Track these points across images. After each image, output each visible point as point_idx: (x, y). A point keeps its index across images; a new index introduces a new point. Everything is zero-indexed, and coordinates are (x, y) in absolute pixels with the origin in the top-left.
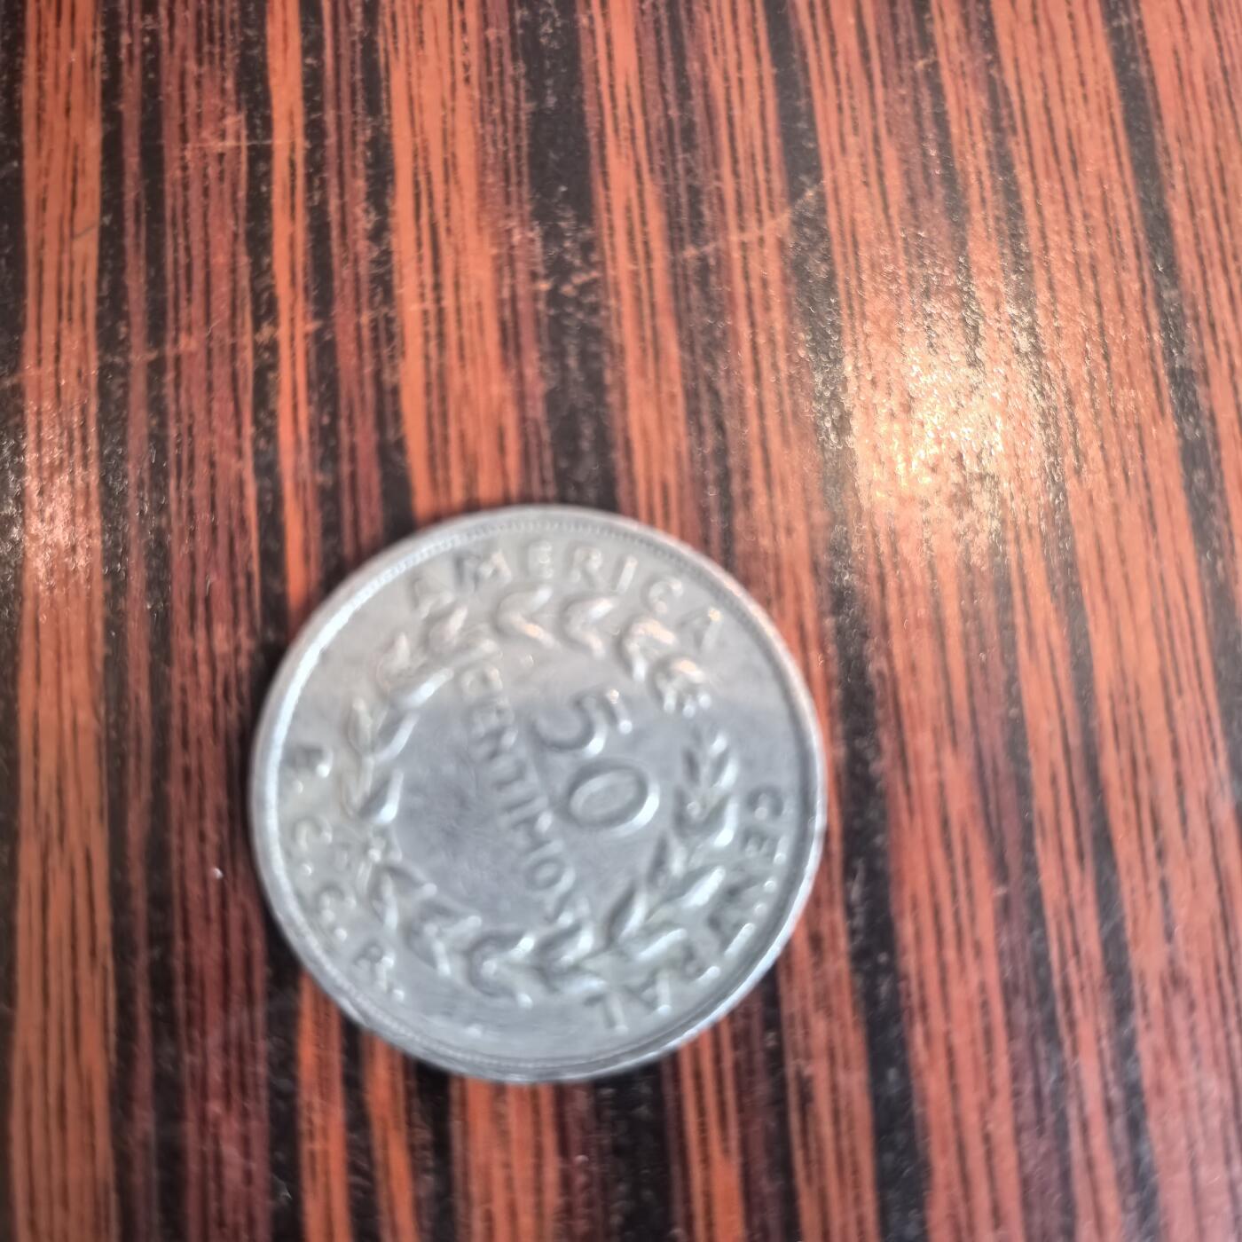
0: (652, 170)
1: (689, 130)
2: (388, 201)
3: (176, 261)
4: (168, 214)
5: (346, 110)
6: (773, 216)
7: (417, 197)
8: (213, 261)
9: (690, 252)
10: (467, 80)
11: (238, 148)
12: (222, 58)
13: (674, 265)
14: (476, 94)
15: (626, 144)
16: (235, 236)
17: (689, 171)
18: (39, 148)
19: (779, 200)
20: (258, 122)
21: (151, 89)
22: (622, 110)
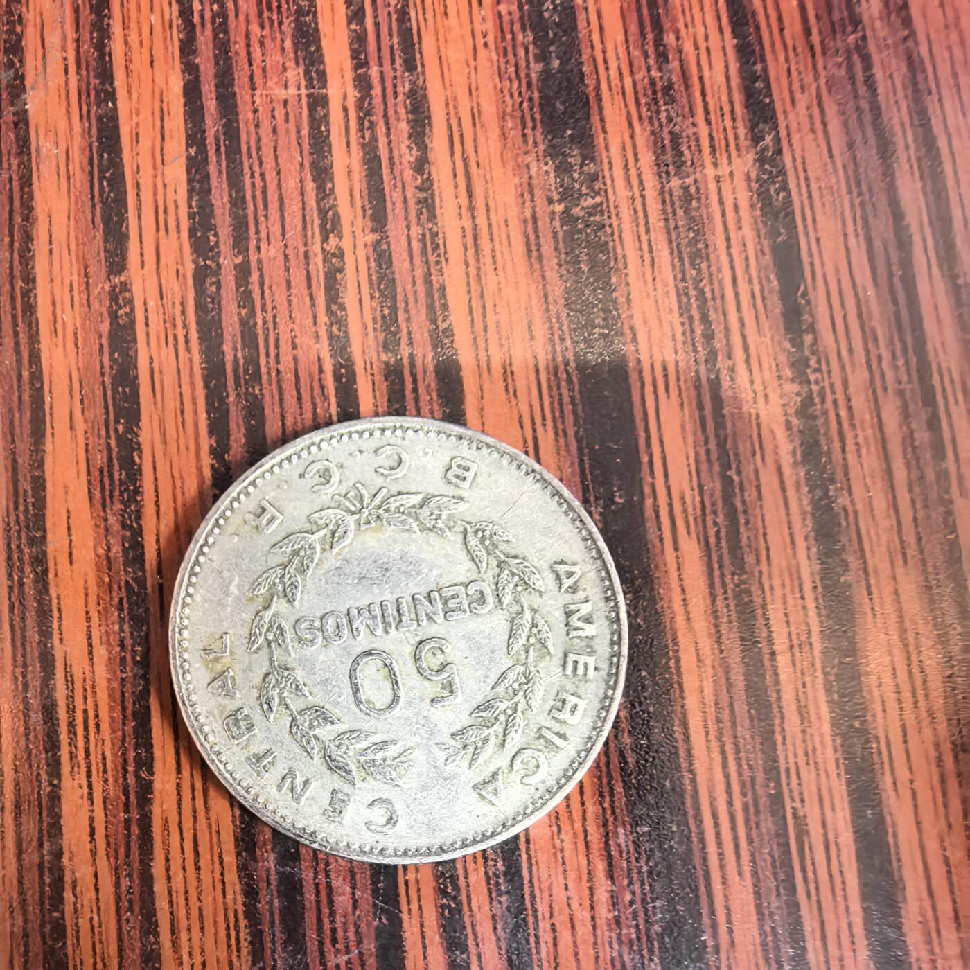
0: (640, 118)
1: (669, 88)
2: (427, 140)
3: (253, 185)
4: (244, 148)
5: (387, 67)
6: (739, 156)
7: (451, 137)
8: (284, 185)
9: (675, 183)
10: (486, 45)
11: (299, 95)
12: (281, 23)
13: (662, 192)
14: (495, 57)
15: (618, 98)
16: (302, 165)
17: (670, 120)
18: (129, 92)
19: (744, 143)
20: (314, 75)
21: (222, 48)
22: (613, 73)
